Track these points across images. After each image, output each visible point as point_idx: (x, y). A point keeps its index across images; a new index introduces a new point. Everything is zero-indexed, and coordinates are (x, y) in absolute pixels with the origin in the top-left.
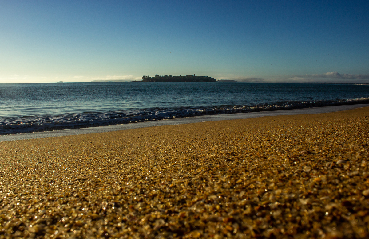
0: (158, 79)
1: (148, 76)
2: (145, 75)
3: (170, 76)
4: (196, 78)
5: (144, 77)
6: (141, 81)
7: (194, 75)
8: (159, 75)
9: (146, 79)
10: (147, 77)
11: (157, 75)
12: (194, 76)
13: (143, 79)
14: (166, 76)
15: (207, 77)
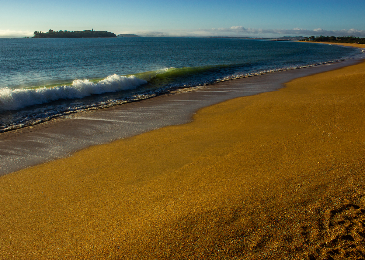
0: (52, 34)
1: (41, 32)
2: (36, 31)
3: (66, 31)
4: (94, 33)
5: (36, 33)
6: (33, 38)
7: (91, 30)
8: (53, 31)
9: (38, 35)
10: (39, 32)
11: (50, 31)
12: (93, 31)
13: (34, 35)
14: (61, 32)
15: (106, 32)
